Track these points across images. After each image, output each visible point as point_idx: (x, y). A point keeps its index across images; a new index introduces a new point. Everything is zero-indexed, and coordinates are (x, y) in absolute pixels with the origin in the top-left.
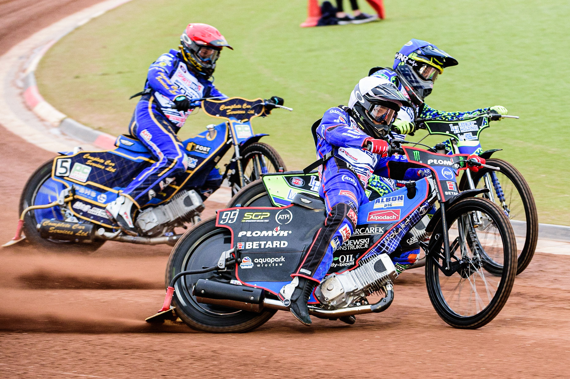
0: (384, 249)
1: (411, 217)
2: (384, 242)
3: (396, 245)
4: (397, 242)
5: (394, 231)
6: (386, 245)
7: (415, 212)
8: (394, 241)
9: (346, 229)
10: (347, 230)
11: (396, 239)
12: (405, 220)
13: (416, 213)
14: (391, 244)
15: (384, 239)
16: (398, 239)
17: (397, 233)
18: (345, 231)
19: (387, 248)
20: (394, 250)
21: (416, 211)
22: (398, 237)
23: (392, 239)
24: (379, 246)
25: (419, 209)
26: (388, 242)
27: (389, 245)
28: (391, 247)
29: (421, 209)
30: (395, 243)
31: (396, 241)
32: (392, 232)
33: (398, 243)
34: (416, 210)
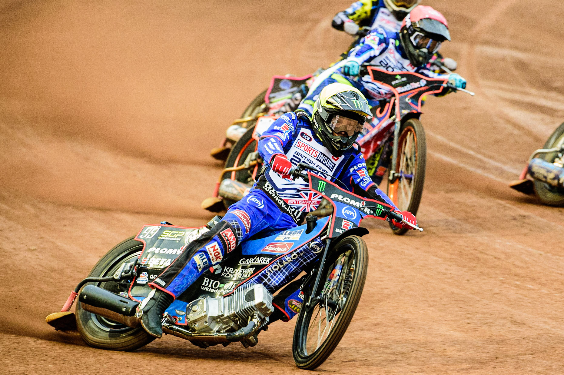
0: (266, 280)
1: (298, 251)
2: (265, 272)
3: (280, 279)
4: (282, 276)
5: (277, 263)
6: (269, 277)
7: (304, 246)
8: (279, 274)
9: (214, 247)
10: (216, 249)
11: (281, 272)
12: (292, 253)
13: (305, 248)
14: (275, 277)
15: (266, 269)
16: (284, 273)
17: (282, 266)
18: (213, 248)
19: (269, 280)
20: (277, 284)
21: (306, 247)
22: (284, 271)
23: (276, 271)
24: (260, 276)
25: (309, 245)
26: (272, 274)
27: (272, 277)
28: (274, 280)
29: (312, 244)
30: (279, 277)
31: (281, 274)
32: (275, 263)
33: (284, 277)
34: (306, 245)
